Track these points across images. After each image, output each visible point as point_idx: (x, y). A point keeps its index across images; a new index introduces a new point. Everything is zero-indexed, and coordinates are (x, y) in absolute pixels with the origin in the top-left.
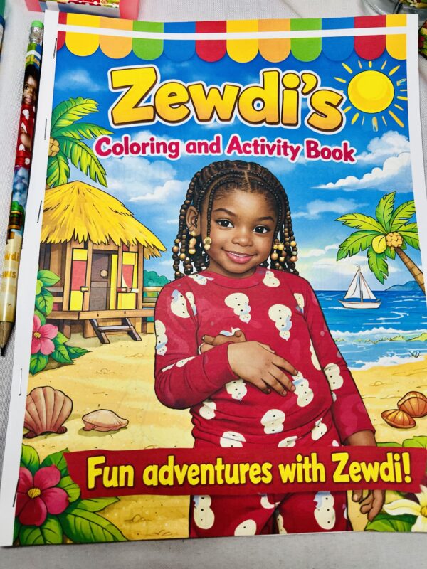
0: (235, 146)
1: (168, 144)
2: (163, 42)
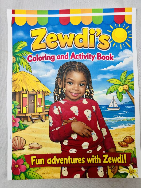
0: (73, 56)
1: (51, 56)
2: (48, 18)
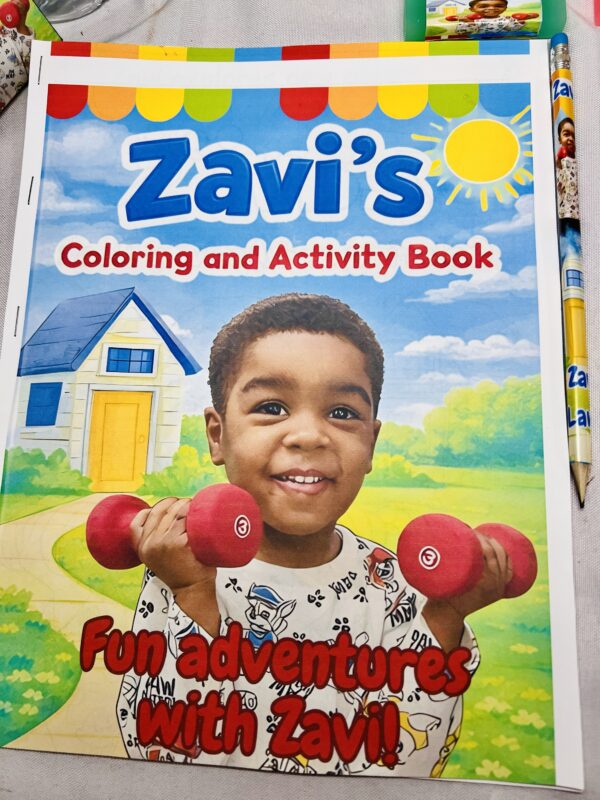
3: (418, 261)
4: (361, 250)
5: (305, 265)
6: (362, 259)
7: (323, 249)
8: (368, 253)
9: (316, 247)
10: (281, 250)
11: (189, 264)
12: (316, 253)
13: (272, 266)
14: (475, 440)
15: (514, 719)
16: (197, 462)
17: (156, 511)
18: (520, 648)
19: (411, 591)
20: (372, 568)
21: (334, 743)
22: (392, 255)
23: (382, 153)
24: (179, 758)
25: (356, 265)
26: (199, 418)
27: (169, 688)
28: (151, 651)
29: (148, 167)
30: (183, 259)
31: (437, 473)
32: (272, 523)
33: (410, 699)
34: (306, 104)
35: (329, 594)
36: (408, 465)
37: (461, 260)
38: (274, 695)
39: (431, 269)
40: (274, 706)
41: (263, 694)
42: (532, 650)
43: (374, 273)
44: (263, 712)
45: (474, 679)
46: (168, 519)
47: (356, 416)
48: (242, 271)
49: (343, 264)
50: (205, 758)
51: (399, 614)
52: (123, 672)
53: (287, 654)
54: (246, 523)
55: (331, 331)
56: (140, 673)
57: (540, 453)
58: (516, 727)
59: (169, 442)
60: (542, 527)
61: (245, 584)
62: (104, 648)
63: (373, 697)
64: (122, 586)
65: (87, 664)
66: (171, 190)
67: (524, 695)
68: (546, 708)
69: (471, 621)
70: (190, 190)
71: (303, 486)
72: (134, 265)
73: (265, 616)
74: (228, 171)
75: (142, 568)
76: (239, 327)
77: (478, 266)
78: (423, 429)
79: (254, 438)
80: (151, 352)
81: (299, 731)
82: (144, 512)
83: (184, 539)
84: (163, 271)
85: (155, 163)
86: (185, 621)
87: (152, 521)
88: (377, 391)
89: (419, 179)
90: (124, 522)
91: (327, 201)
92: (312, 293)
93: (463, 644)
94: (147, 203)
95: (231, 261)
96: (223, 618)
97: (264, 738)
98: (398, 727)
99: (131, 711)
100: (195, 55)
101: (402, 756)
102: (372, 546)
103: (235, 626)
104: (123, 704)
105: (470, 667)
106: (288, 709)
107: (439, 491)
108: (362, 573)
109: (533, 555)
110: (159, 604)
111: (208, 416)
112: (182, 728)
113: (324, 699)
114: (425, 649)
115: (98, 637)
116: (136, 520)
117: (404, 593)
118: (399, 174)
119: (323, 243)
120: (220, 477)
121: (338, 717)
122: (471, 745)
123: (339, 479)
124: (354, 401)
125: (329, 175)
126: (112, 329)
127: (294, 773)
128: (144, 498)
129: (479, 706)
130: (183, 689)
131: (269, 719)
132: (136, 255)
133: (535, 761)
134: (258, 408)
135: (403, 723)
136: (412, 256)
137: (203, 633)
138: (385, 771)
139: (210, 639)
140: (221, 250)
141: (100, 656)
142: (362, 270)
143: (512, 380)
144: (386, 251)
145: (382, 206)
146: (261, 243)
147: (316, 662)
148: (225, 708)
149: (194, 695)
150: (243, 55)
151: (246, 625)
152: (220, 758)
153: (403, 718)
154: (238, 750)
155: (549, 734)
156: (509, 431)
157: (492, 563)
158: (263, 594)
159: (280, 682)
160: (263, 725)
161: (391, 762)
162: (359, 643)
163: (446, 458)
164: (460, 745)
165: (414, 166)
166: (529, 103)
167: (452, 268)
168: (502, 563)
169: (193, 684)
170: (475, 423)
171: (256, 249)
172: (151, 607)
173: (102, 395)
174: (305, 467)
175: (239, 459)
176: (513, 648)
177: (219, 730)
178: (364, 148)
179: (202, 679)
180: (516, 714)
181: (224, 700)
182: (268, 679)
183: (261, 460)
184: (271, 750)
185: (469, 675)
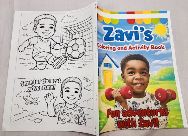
3: (153, 48)
4: (143, 46)
5: (134, 49)
6: (144, 48)
7: (137, 46)
8: (145, 47)
9: (136, 46)
10: (130, 46)
11: (115, 49)
12: (136, 47)
13: (129, 49)
14: (164, 77)
15: (176, 118)
16: (121, 82)
17: (115, 90)
18: (176, 108)
19: (158, 100)
20: (151, 97)
21: (149, 125)
22: (149, 47)
23: (145, 30)
24: (125, 129)
25: (143, 49)
26: (120, 75)
27: (121, 119)
28: (118, 113)
29: (107, 31)
30: (114, 48)
31: (159, 82)
32: (134, 92)
33: (160, 117)
34: (131, 22)
35: (145, 102)
36: (155, 81)
37: (159, 48)
38: (138, 118)
39: (155, 49)
40: (139, 120)
41: (136, 118)
42: (177, 108)
43: (146, 50)
44: (137, 121)
45: (169, 113)
46: (117, 92)
47: (146, 74)
48: (124, 50)
49: (141, 49)
50: (129, 128)
51: (156, 104)
52: (114, 117)
53: (139, 112)
54: (130, 92)
55: (140, 60)
56: (117, 117)
57: (175, 78)
58: (177, 120)
59: (116, 79)
60: (176, 89)
61: (131, 101)
62: (110, 114)
63: (154, 117)
64: (112, 103)
65: (108, 117)
66: (111, 36)
67: (177, 115)
68: (181, 116)
69: (167, 104)
70: (114, 36)
71: (139, 85)
72: (106, 49)
73: (135, 106)
74: (119, 33)
75: (114, 100)
76: (125, 60)
77: (162, 49)
78: (157, 75)
79: (130, 78)
80: (111, 64)
81: (143, 123)
82: (113, 91)
83: (120, 95)
84: (111, 50)
85: (108, 31)
86: (122, 108)
87: (115, 92)
88: (149, 69)
89: (151, 34)
90: (110, 93)
91: (137, 38)
92: (136, 53)
93: (167, 108)
94: (107, 38)
95: (122, 49)
96: (129, 107)
97: (138, 125)
98: (158, 121)
99: (116, 123)
100: (112, 13)
101: (160, 126)
102: (151, 94)
103: (131, 108)
104: (115, 122)
105: (168, 111)
106: (141, 120)
107: (160, 85)
108: (150, 98)
109: (175, 94)
110: (118, 106)
111: (122, 75)
112: (124, 124)
113: (146, 118)
114: (161, 109)
115: (109, 112)
116: (112, 92)
117: (156, 101)
118: (148, 33)
119: (137, 45)
120: (125, 84)
121: (149, 121)
122: (170, 123)
123: (145, 84)
124: (145, 71)
125: (137, 34)
126: (104, 60)
127: (143, 129)
128: (113, 89)
129: (170, 117)
130: (124, 119)
131: (138, 122)
132: (107, 47)
133: (180, 124)
134: (130, 73)
135: (159, 121)
136: (152, 47)
137: (126, 109)
138: (157, 128)
139: (127, 111)
140: (120, 47)
141: (110, 115)
142: (144, 50)
143: (169, 67)
144: (148, 46)
145: (146, 39)
146: (127, 45)
147: (144, 112)
148: (131, 121)
149: (126, 119)
150: (120, 13)
151: (132, 108)
152: (131, 128)
153: (159, 120)
154: (134, 127)
155: (182, 120)
156: (169, 75)
157: (169, 95)
158: (134, 103)
159: (139, 116)
160: (137, 123)
161: (158, 127)
162: (151, 109)
163: (161, 80)
164: (168, 123)
165: (150, 32)
166: (167, 21)
167: (158, 49)
168: (171, 95)
169: (125, 118)
170: (164, 74)
171: (126, 46)
172: (117, 106)
173: (105, 71)
174: (139, 82)
175: (128, 82)
176: (174, 108)
177: (130, 124)
178: (142, 29)
179: (126, 117)
180: (176, 117)
181: (130, 120)
182: (137, 116)
183: (131, 82)
184: (139, 126)
185: (168, 113)
